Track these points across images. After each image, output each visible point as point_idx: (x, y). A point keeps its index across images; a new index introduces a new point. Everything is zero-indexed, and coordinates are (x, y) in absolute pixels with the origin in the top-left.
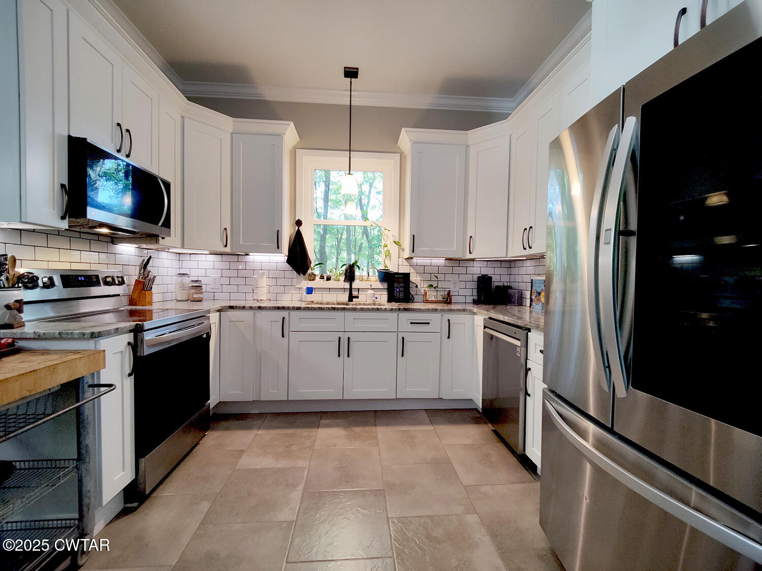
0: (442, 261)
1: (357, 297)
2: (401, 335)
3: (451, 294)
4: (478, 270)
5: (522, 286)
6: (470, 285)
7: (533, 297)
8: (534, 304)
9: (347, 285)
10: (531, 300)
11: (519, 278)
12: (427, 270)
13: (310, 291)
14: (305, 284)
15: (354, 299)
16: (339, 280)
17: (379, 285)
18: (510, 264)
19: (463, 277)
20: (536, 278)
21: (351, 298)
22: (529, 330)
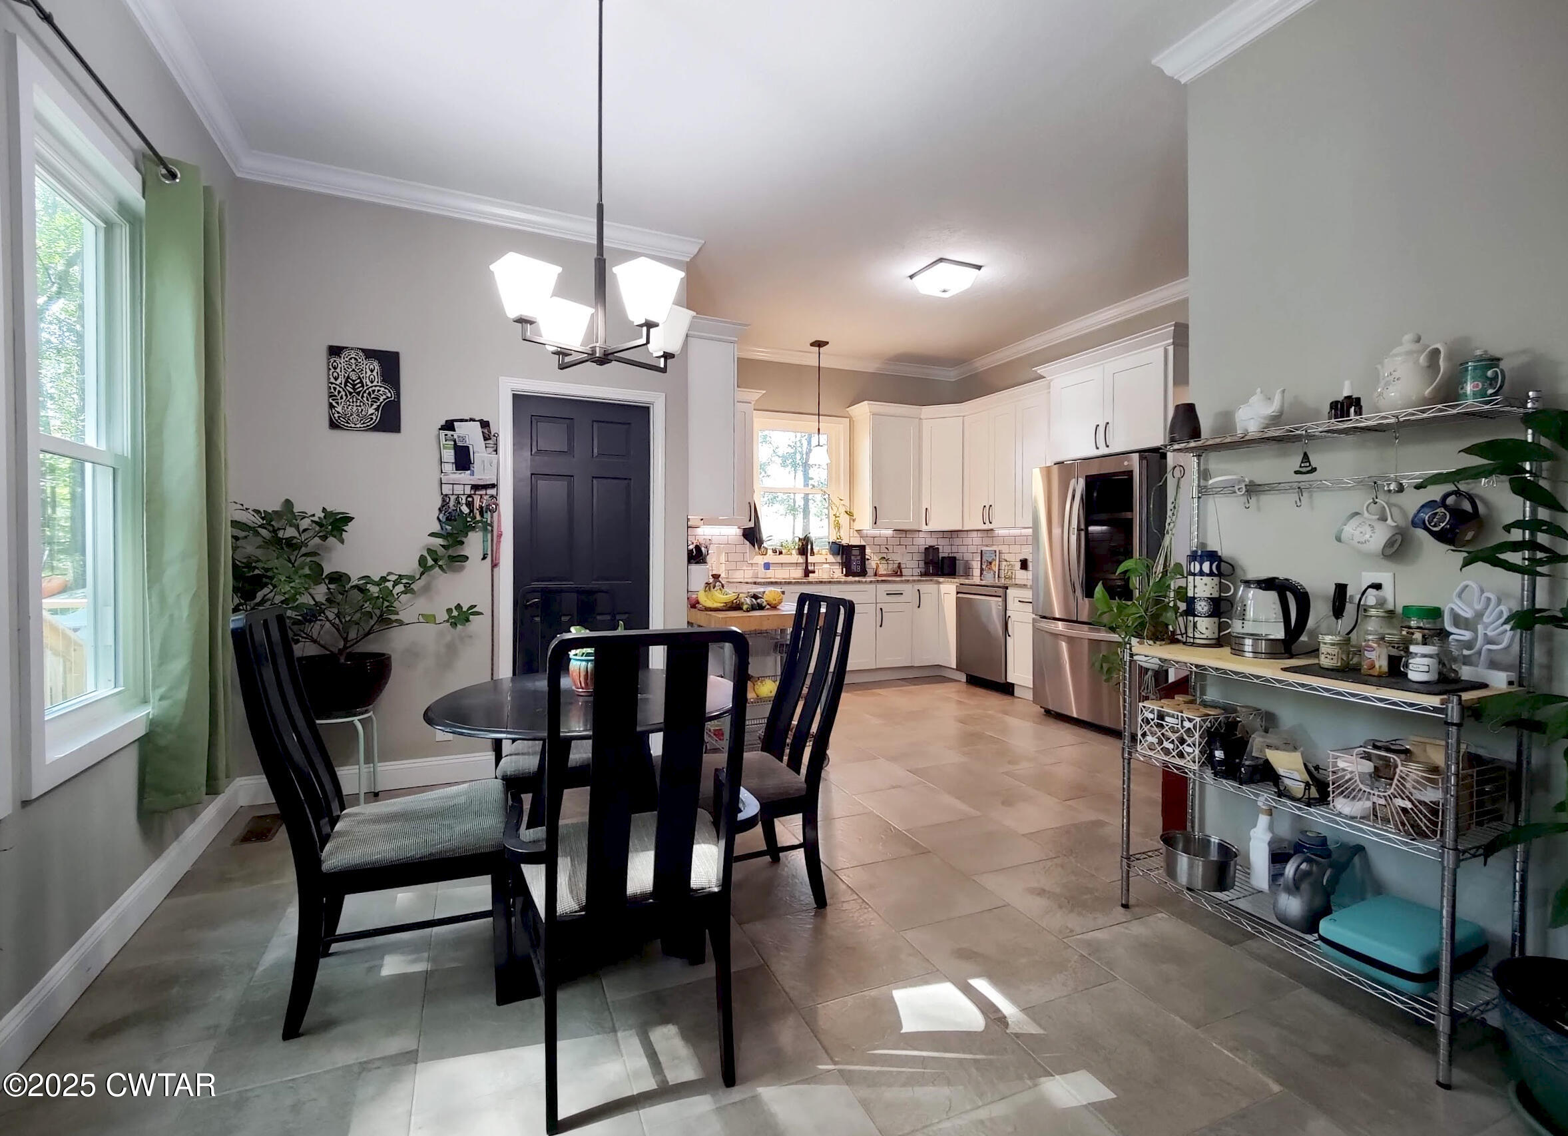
0: (889, 532)
1: (814, 572)
2: (879, 606)
3: (903, 566)
4: (923, 541)
5: (967, 557)
6: (916, 557)
7: (984, 567)
8: (985, 573)
9: (801, 559)
10: (982, 570)
11: (963, 549)
12: (877, 541)
13: (767, 566)
14: (760, 560)
15: (810, 575)
16: (791, 554)
17: (831, 558)
18: (952, 534)
19: (910, 549)
20: (984, 548)
21: (807, 573)
22: (1007, 588)
